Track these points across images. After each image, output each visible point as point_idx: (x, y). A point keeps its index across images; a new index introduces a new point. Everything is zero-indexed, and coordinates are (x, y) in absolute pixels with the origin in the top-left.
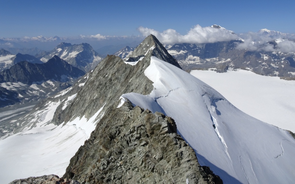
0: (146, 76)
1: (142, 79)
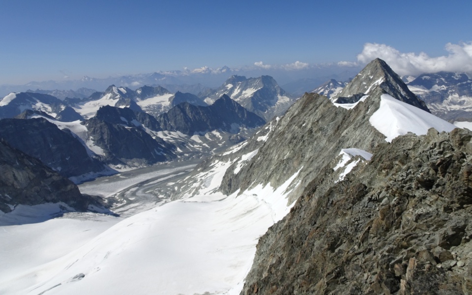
0: (373, 127)
1: (366, 130)
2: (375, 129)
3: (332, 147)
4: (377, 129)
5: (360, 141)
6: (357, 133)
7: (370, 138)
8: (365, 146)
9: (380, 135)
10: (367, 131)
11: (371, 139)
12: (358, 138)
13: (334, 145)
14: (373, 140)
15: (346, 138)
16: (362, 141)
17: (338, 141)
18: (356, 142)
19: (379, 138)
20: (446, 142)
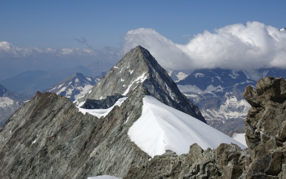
0: (133, 143)
1: (123, 148)
2: (135, 146)
3: (76, 175)
4: (139, 146)
5: (115, 164)
6: (112, 152)
7: (129, 159)
8: (122, 171)
9: (142, 154)
10: (125, 149)
11: (131, 161)
12: (113, 160)
13: (80, 171)
14: (133, 162)
15: (96, 160)
16: (118, 164)
17: (85, 165)
18: (110, 165)
19: (141, 159)
20: (211, 164)
